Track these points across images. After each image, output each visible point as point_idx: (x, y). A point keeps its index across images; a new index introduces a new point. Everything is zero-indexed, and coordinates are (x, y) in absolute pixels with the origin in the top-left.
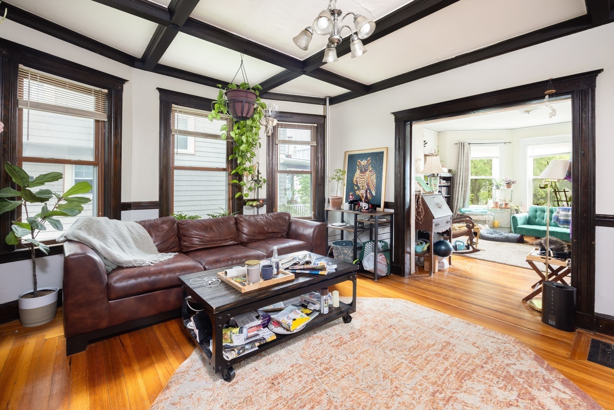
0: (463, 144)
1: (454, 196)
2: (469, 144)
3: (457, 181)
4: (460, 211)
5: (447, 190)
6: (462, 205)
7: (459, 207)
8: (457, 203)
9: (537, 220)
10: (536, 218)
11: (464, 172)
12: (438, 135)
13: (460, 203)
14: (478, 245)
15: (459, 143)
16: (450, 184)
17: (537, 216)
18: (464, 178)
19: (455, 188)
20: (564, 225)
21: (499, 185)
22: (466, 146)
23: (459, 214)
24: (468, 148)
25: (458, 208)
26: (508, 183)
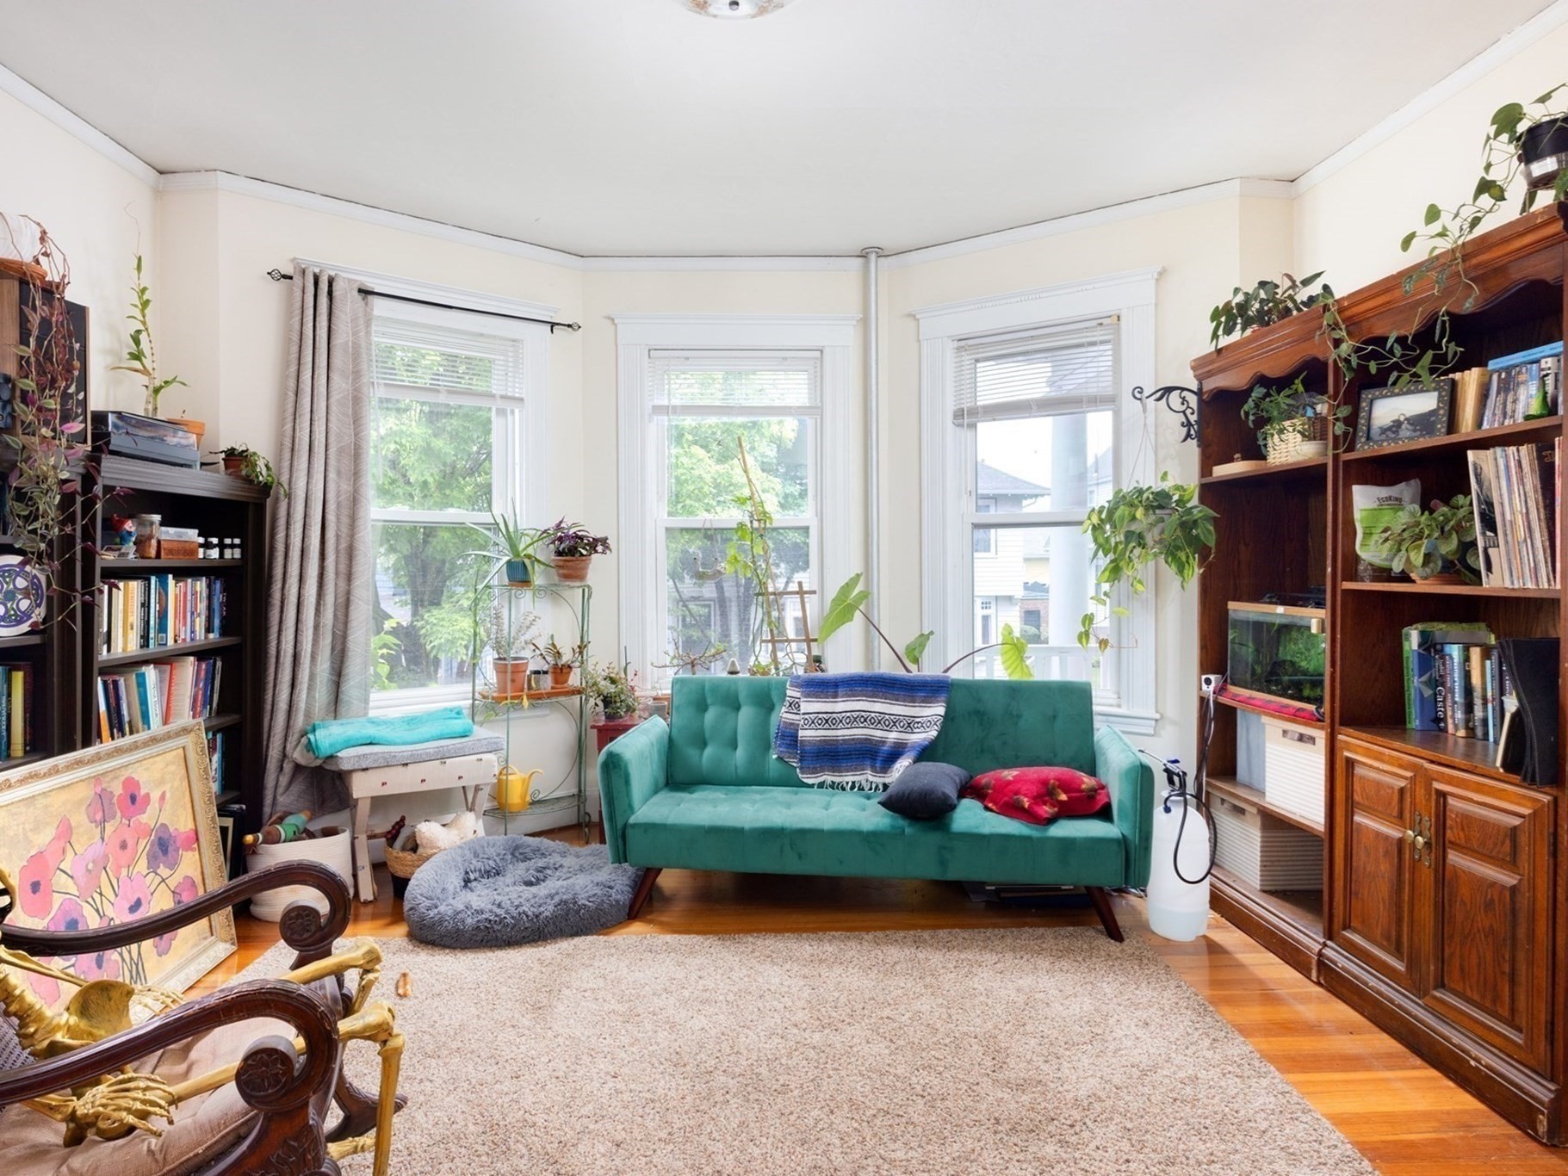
0: (324, 286)
1: (273, 644)
2: (365, 292)
3: (287, 536)
4: (309, 747)
5: (219, 598)
6: (322, 694)
7: (308, 715)
8: (293, 686)
9: (708, 751)
10: (703, 744)
11: (332, 475)
12: (158, 193)
13: (310, 688)
14: (397, 1120)
15: (304, 272)
16: (237, 553)
17: (707, 734)
18: (331, 517)
19: (277, 586)
20: (822, 770)
21: (527, 561)
22: (347, 303)
23: (302, 761)
24: (354, 320)
25: (299, 721)
26: (572, 551)
